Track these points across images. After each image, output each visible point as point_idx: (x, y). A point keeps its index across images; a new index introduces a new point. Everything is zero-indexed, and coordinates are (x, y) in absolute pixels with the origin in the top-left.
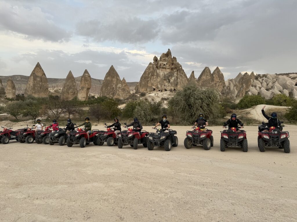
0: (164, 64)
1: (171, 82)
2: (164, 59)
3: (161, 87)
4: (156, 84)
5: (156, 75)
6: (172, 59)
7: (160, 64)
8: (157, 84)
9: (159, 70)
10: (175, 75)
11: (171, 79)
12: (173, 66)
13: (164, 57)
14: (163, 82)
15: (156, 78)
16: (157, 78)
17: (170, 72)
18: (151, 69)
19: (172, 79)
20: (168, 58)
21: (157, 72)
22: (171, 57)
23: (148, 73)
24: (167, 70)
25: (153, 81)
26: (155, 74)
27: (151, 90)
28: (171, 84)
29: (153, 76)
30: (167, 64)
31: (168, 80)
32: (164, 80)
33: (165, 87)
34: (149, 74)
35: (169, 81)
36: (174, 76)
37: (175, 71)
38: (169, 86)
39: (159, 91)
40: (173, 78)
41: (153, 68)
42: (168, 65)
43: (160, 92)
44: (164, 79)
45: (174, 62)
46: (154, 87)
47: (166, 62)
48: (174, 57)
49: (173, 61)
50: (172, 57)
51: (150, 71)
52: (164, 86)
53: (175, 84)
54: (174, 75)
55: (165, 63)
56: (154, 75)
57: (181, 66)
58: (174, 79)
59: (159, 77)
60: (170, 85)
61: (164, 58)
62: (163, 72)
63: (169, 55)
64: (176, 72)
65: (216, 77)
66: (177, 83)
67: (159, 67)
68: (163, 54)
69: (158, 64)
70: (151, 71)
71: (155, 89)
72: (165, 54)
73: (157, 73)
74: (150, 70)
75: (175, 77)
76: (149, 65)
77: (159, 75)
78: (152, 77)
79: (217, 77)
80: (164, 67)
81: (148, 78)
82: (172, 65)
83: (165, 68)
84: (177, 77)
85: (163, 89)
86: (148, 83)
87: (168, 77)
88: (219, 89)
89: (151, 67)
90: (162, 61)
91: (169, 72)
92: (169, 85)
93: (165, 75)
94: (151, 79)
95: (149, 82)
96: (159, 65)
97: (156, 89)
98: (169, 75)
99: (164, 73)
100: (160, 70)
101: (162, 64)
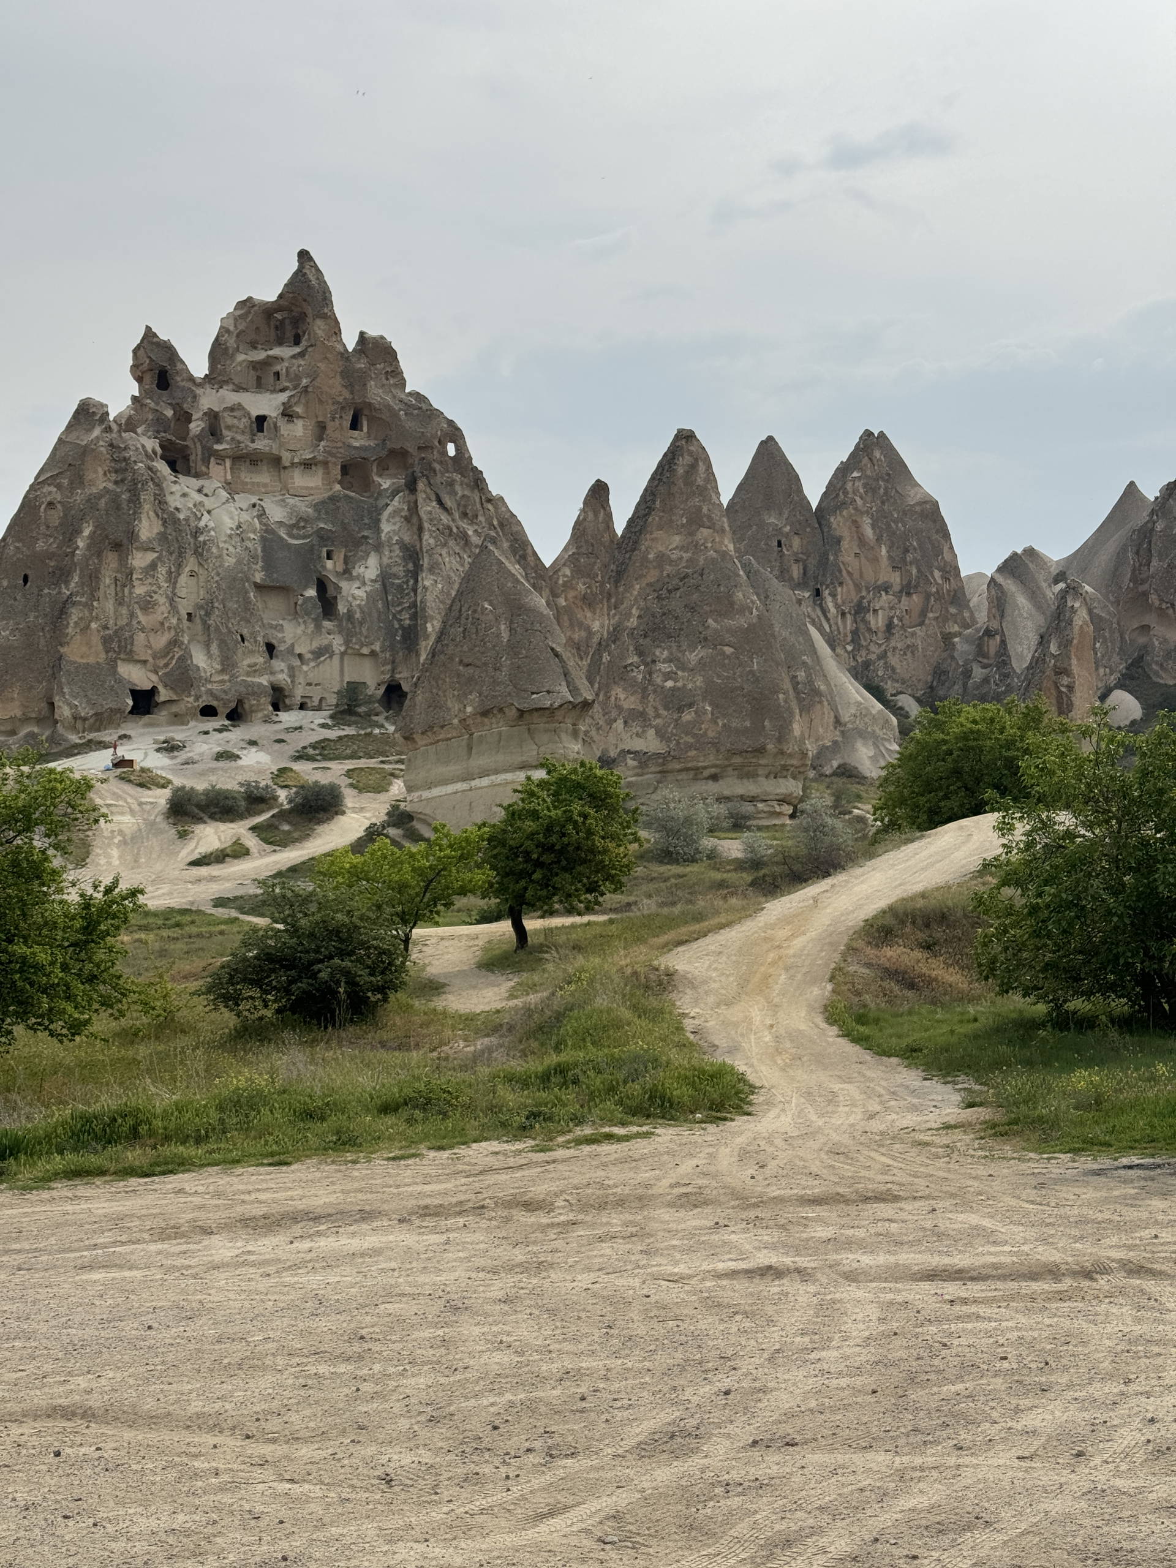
0: (261, 420)
1: (342, 608)
2: (255, 366)
3: (227, 664)
4: (161, 641)
5: (163, 537)
6: (344, 355)
7: (213, 417)
8: (174, 643)
9: (195, 483)
10: (386, 527)
11: (347, 573)
12: (359, 440)
13: (254, 345)
14: (247, 611)
15: (162, 570)
16: (172, 578)
17: (333, 499)
18: (99, 480)
19: (359, 570)
20: (297, 350)
21: (174, 501)
22: (337, 332)
23: (55, 517)
24: (300, 480)
25: (120, 602)
26: (148, 528)
27: (109, 704)
28: (349, 626)
29: (117, 546)
30: (288, 414)
31: (312, 592)
32: (259, 587)
33: (278, 664)
34: (70, 531)
35: (327, 603)
36: (378, 548)
37: (386, 484)
38: (321, 653)
39: (208, 712)
40: (370, 568)
41: (120, 464)
42: (298, 430)
43: (220, 722)
44: (259, 577)
45: (376, 393)
46: (140, 677)
47: (283, 397)
48: (373, 332)
49: (352, 378)
50: (350, 341)
51: (79, 496)
52: (260, 659)
53: (391, 633)
54: (376, 525)
55: (266, 404)
56: (132, 536)
57: (455, 434)
58: (384, 577)
59: (191, 564)
60: (337, 643)
61: (260, 355)
62: (244, 500)
63: (309, 311)
64: (396, 502)
65: (862, 541)
66: (414, 617)
67: (196, 453)
68: (247, 305)
69: (188, 418)
70: (92, 502)
71: (153, 691)
72: (268, 311)
73: (169, 519)
74: (78, 480)
75: (393, 556)
76: (70, 427)
77: (197, 532)
78: (111, 559)
79: (869, 532)
80: (262, 444)
81: (62, 575)
82: (355, 425)
83: (276, 462)
84: (412, 555)
85: (255, 691)
86: (58, 636)
87: (307, 558)
88: (894, 660)
89: (85, 452)
90: (239, 388)
91: (317, 507)
92: (324, 640)
93: (269, 539)
94: (92, 579)
95: (75, 614)
96: (196, 427)
97: (164, 694)
98: (323, 537)
99: (262, 515)
100: (210, 485)
101: (228, 419)
